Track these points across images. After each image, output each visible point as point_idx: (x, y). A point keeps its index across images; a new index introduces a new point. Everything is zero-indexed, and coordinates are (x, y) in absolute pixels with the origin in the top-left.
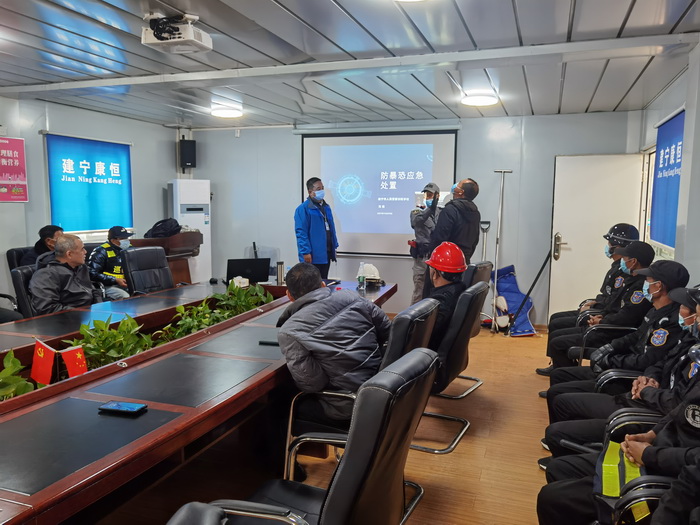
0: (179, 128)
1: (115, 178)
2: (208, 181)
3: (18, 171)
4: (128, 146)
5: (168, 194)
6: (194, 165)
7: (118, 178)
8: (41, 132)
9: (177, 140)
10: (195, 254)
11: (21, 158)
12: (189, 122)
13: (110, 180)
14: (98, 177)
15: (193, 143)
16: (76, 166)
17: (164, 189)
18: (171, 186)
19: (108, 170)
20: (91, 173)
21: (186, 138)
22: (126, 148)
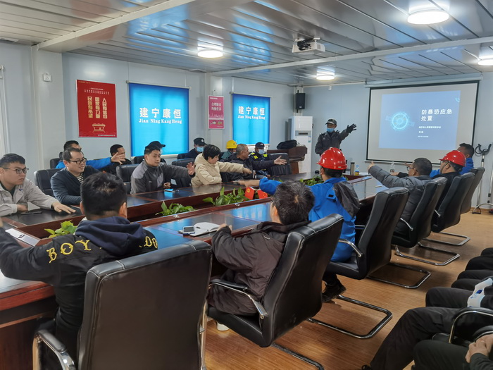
0: (296, 86)
1: (261, 116)
2: (311, 117)
3: (220, 113)
4: (269, 98)
5: (288, 125)
6: (303, 108)
7: (264, 116)
8: (230, 93)
9: (295, 93)
10: (302, 160)
11: (222, 107)
12: (302, 83)
13: (260, 118)
14: (255, 116)
15: (303, 95)
16: (245, 109)
17: (286, 122)
18: (290, 120)
19: (259, 111)
20: (251, 114)
21: (300, 92)
22: (268, 99)
